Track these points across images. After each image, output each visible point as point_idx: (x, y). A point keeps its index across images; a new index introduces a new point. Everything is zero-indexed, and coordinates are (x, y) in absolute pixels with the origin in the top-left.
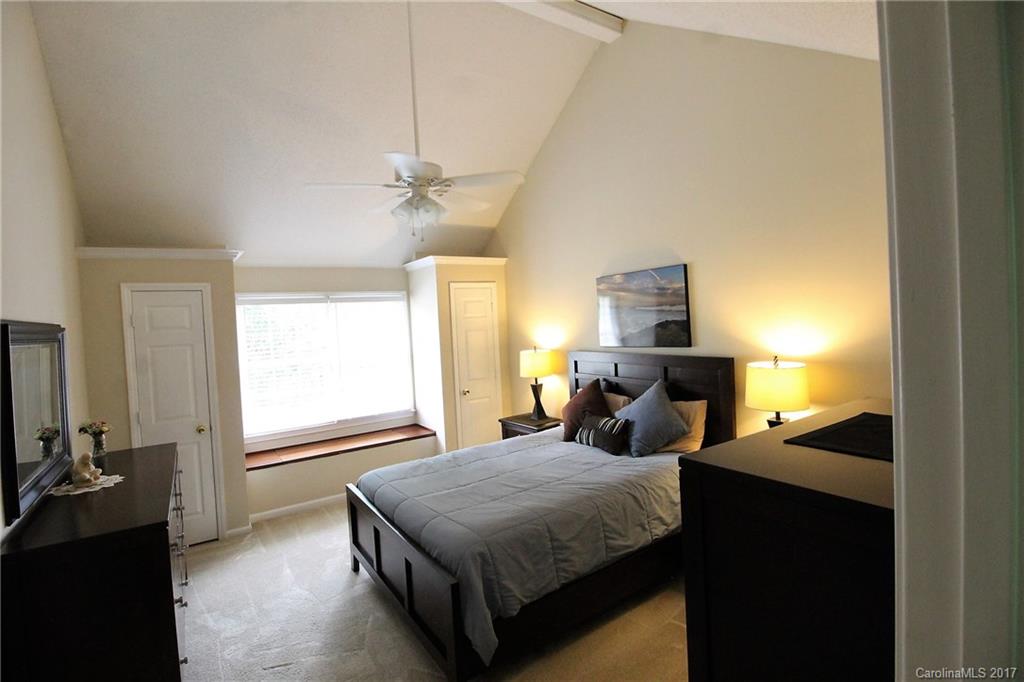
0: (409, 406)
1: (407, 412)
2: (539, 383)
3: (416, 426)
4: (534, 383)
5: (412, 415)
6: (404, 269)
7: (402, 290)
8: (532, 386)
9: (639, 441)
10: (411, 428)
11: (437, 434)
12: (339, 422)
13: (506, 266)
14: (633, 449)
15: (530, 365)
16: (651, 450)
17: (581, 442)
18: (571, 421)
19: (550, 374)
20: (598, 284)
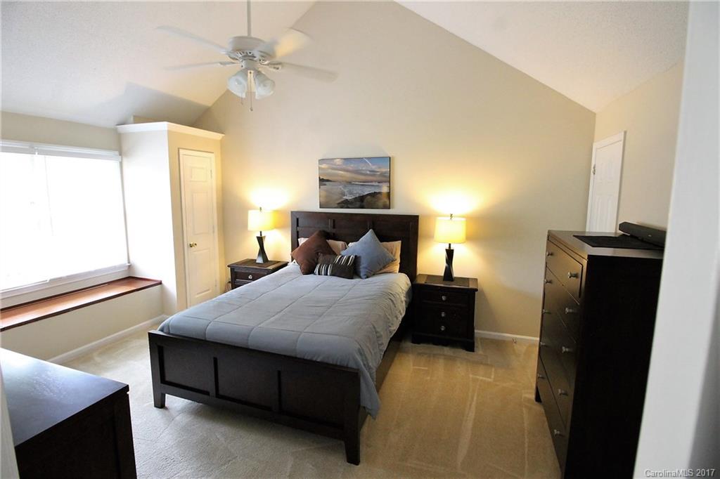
0: (124, 261)
1: (120, 267)
2: (263, 235)
3: (130, 279)
4: (259, 235)
5: (126, 269)
6: (116, 130)
7: (116, 150)
8: (258, 238)
9: (366, 268)
10: (126, 281)
11: (163, 282)
12: (52, 281)
13: (221, 141)
14: (362, 274)
15: (257, 222)
16: (372, 273)
17: (319, 274)
18: (308, 260)
19: (273, 229)
20: (319, 164)
